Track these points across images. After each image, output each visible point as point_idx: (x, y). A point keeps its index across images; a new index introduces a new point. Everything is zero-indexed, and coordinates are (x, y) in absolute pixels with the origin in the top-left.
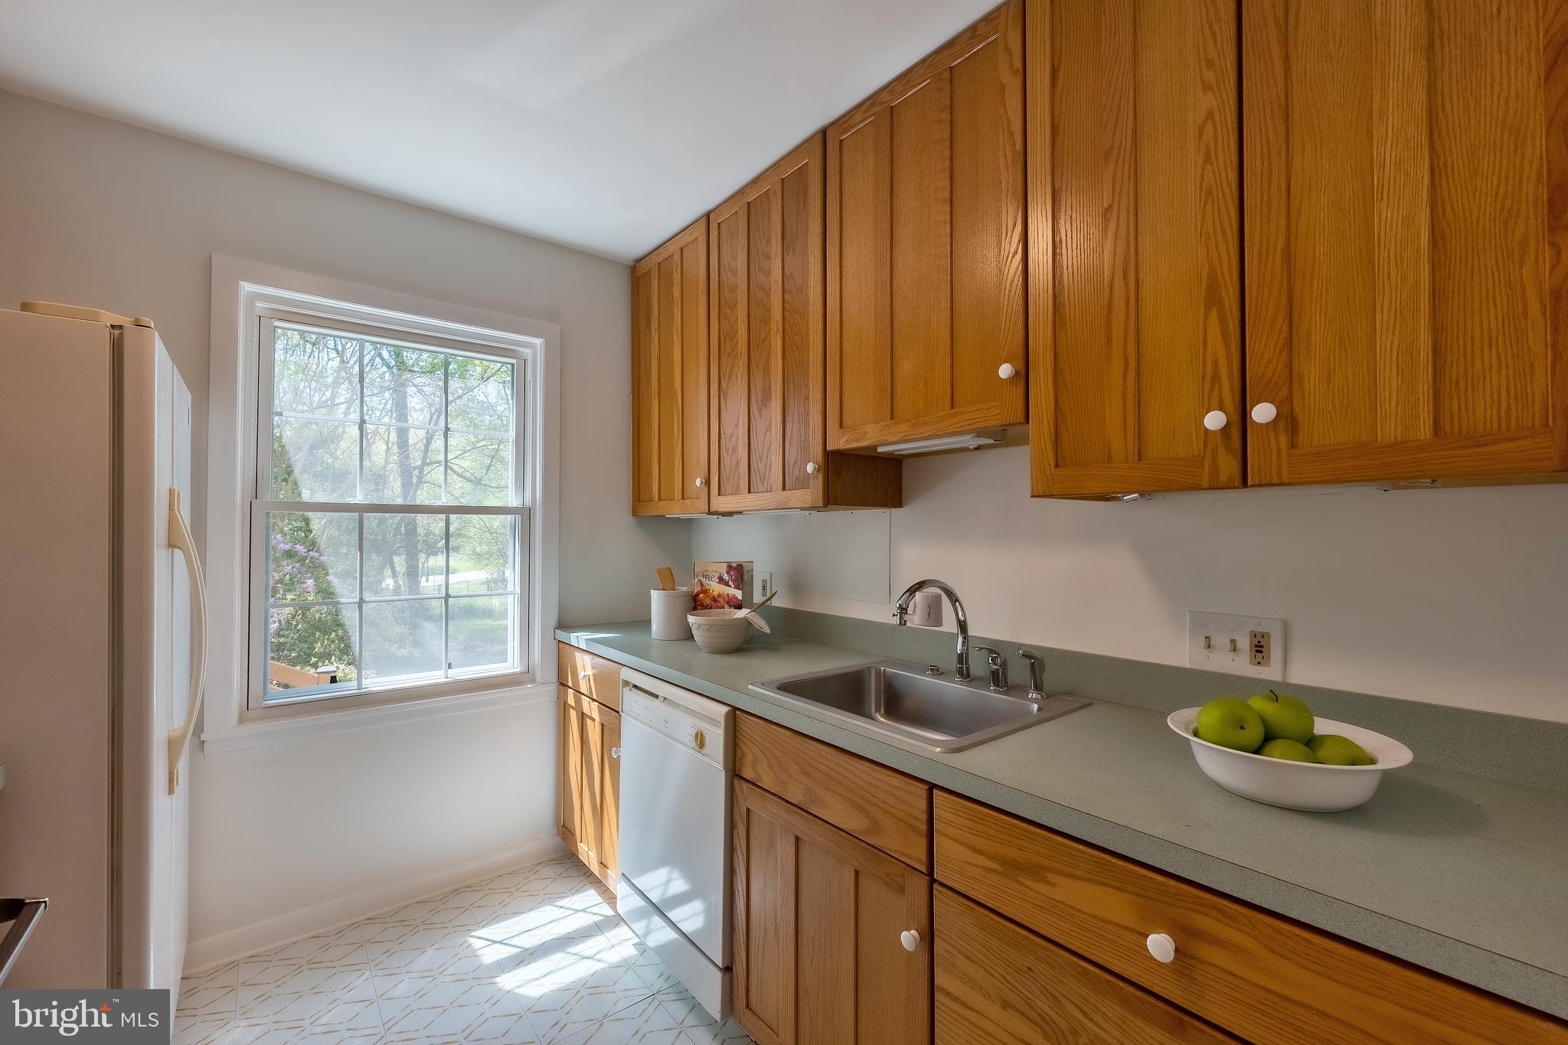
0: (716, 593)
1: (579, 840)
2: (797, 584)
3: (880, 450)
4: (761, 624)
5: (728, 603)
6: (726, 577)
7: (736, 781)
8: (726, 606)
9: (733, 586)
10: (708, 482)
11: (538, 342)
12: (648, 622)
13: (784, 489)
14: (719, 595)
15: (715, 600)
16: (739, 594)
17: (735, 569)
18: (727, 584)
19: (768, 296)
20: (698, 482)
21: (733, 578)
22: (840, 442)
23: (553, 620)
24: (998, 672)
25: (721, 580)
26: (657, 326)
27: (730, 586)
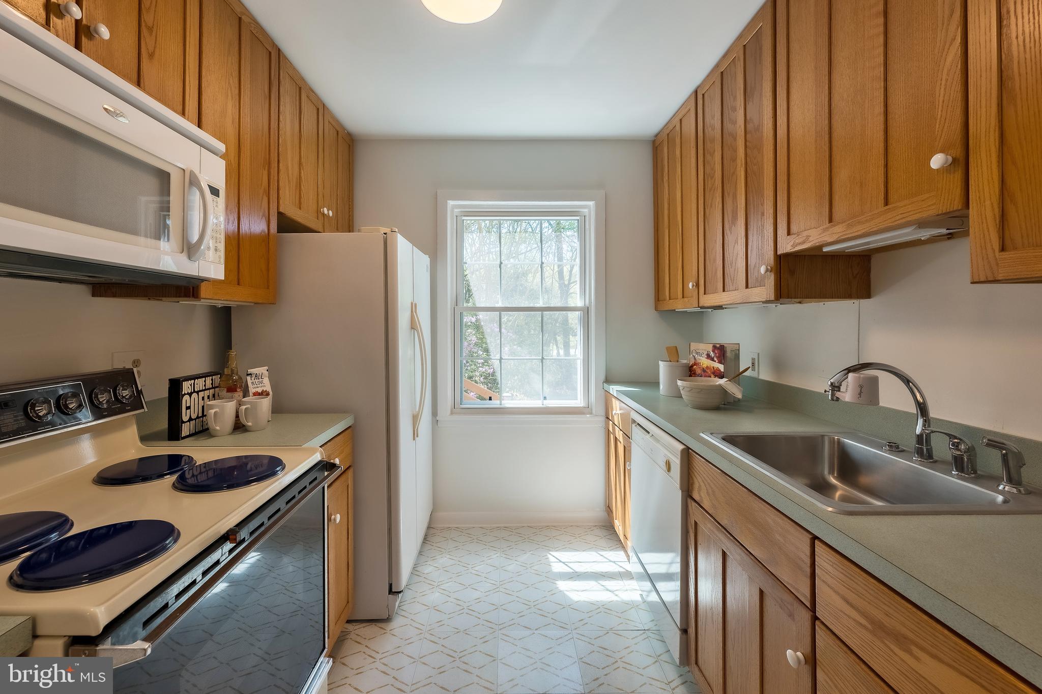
0: (705, 366)
1: (615, 519)
2: (778, 363)
3: (825, 249)
4: (736, 392)
5: (713, 373)
6: (712, 354)
7: (689, 500)
8: (712, 376)
9: (717, 361)
10: (698, 285)
11: (591, 204)
12: (656, 384)
13: (747, 287)
14: (707, 367)
15: (704, 370)
16: (721, 367)
17: (718, 348)
18: (713, 360)
19: (735, 139)
20: (690, 285)
21: (717, 355)
22: (787, 246)
23: (603, 377)
24: (962, 459)
25: (708, 356)
26: (667, 178)
27: (715, 362)
